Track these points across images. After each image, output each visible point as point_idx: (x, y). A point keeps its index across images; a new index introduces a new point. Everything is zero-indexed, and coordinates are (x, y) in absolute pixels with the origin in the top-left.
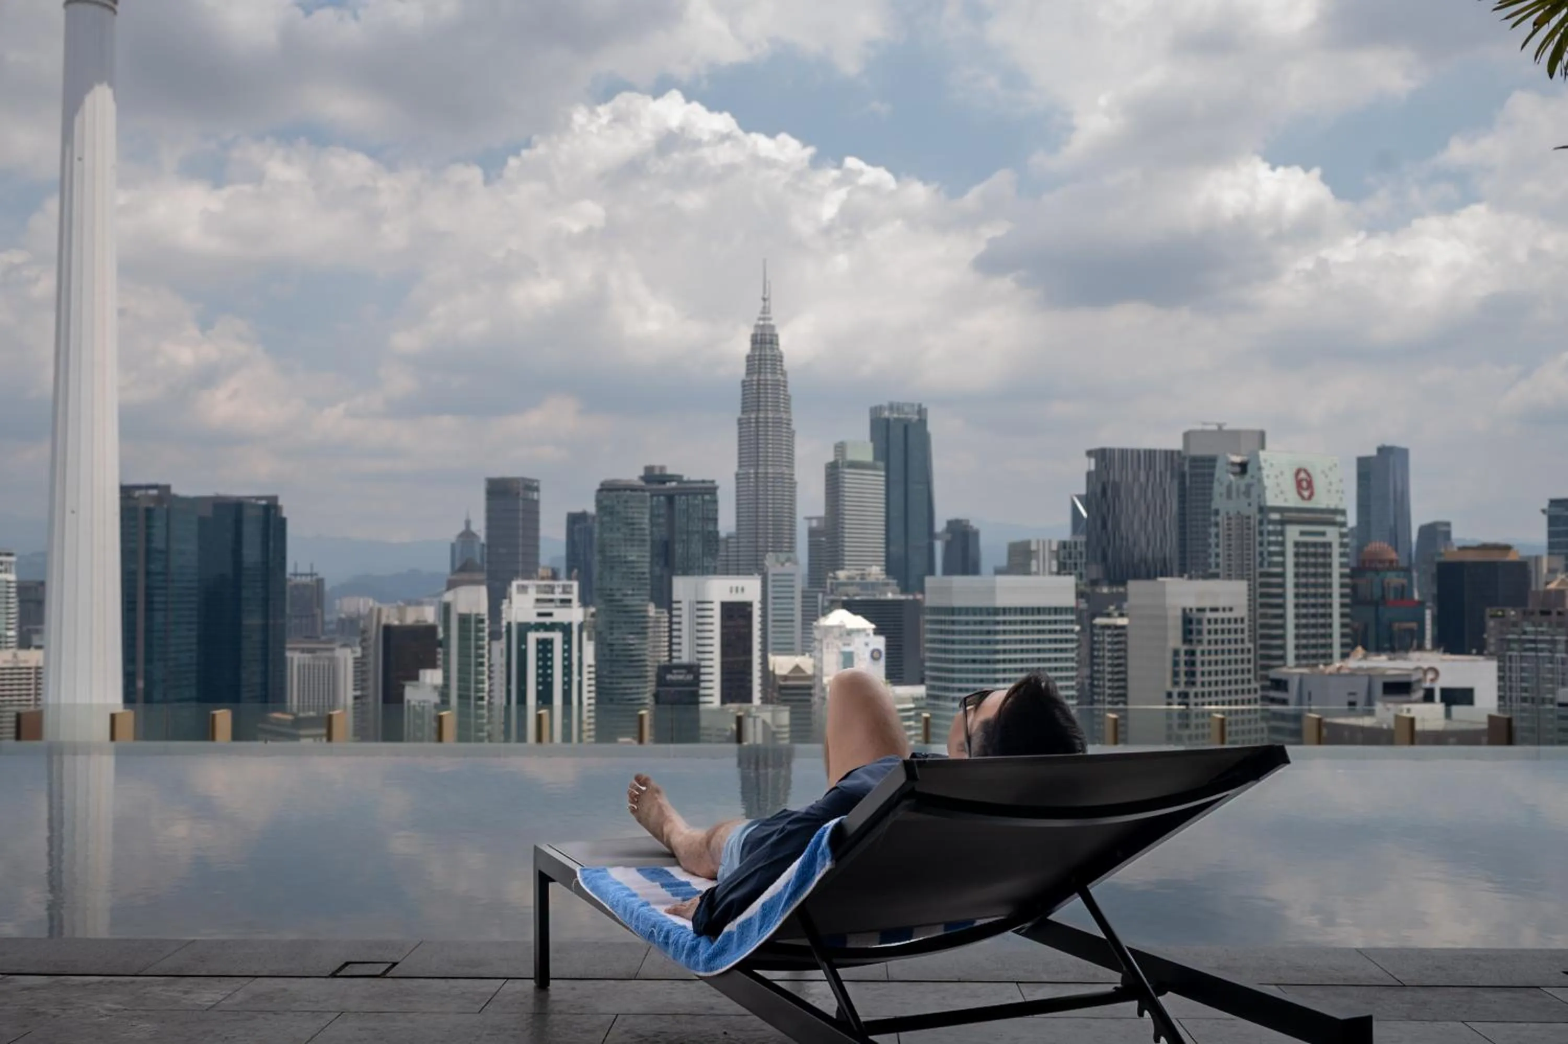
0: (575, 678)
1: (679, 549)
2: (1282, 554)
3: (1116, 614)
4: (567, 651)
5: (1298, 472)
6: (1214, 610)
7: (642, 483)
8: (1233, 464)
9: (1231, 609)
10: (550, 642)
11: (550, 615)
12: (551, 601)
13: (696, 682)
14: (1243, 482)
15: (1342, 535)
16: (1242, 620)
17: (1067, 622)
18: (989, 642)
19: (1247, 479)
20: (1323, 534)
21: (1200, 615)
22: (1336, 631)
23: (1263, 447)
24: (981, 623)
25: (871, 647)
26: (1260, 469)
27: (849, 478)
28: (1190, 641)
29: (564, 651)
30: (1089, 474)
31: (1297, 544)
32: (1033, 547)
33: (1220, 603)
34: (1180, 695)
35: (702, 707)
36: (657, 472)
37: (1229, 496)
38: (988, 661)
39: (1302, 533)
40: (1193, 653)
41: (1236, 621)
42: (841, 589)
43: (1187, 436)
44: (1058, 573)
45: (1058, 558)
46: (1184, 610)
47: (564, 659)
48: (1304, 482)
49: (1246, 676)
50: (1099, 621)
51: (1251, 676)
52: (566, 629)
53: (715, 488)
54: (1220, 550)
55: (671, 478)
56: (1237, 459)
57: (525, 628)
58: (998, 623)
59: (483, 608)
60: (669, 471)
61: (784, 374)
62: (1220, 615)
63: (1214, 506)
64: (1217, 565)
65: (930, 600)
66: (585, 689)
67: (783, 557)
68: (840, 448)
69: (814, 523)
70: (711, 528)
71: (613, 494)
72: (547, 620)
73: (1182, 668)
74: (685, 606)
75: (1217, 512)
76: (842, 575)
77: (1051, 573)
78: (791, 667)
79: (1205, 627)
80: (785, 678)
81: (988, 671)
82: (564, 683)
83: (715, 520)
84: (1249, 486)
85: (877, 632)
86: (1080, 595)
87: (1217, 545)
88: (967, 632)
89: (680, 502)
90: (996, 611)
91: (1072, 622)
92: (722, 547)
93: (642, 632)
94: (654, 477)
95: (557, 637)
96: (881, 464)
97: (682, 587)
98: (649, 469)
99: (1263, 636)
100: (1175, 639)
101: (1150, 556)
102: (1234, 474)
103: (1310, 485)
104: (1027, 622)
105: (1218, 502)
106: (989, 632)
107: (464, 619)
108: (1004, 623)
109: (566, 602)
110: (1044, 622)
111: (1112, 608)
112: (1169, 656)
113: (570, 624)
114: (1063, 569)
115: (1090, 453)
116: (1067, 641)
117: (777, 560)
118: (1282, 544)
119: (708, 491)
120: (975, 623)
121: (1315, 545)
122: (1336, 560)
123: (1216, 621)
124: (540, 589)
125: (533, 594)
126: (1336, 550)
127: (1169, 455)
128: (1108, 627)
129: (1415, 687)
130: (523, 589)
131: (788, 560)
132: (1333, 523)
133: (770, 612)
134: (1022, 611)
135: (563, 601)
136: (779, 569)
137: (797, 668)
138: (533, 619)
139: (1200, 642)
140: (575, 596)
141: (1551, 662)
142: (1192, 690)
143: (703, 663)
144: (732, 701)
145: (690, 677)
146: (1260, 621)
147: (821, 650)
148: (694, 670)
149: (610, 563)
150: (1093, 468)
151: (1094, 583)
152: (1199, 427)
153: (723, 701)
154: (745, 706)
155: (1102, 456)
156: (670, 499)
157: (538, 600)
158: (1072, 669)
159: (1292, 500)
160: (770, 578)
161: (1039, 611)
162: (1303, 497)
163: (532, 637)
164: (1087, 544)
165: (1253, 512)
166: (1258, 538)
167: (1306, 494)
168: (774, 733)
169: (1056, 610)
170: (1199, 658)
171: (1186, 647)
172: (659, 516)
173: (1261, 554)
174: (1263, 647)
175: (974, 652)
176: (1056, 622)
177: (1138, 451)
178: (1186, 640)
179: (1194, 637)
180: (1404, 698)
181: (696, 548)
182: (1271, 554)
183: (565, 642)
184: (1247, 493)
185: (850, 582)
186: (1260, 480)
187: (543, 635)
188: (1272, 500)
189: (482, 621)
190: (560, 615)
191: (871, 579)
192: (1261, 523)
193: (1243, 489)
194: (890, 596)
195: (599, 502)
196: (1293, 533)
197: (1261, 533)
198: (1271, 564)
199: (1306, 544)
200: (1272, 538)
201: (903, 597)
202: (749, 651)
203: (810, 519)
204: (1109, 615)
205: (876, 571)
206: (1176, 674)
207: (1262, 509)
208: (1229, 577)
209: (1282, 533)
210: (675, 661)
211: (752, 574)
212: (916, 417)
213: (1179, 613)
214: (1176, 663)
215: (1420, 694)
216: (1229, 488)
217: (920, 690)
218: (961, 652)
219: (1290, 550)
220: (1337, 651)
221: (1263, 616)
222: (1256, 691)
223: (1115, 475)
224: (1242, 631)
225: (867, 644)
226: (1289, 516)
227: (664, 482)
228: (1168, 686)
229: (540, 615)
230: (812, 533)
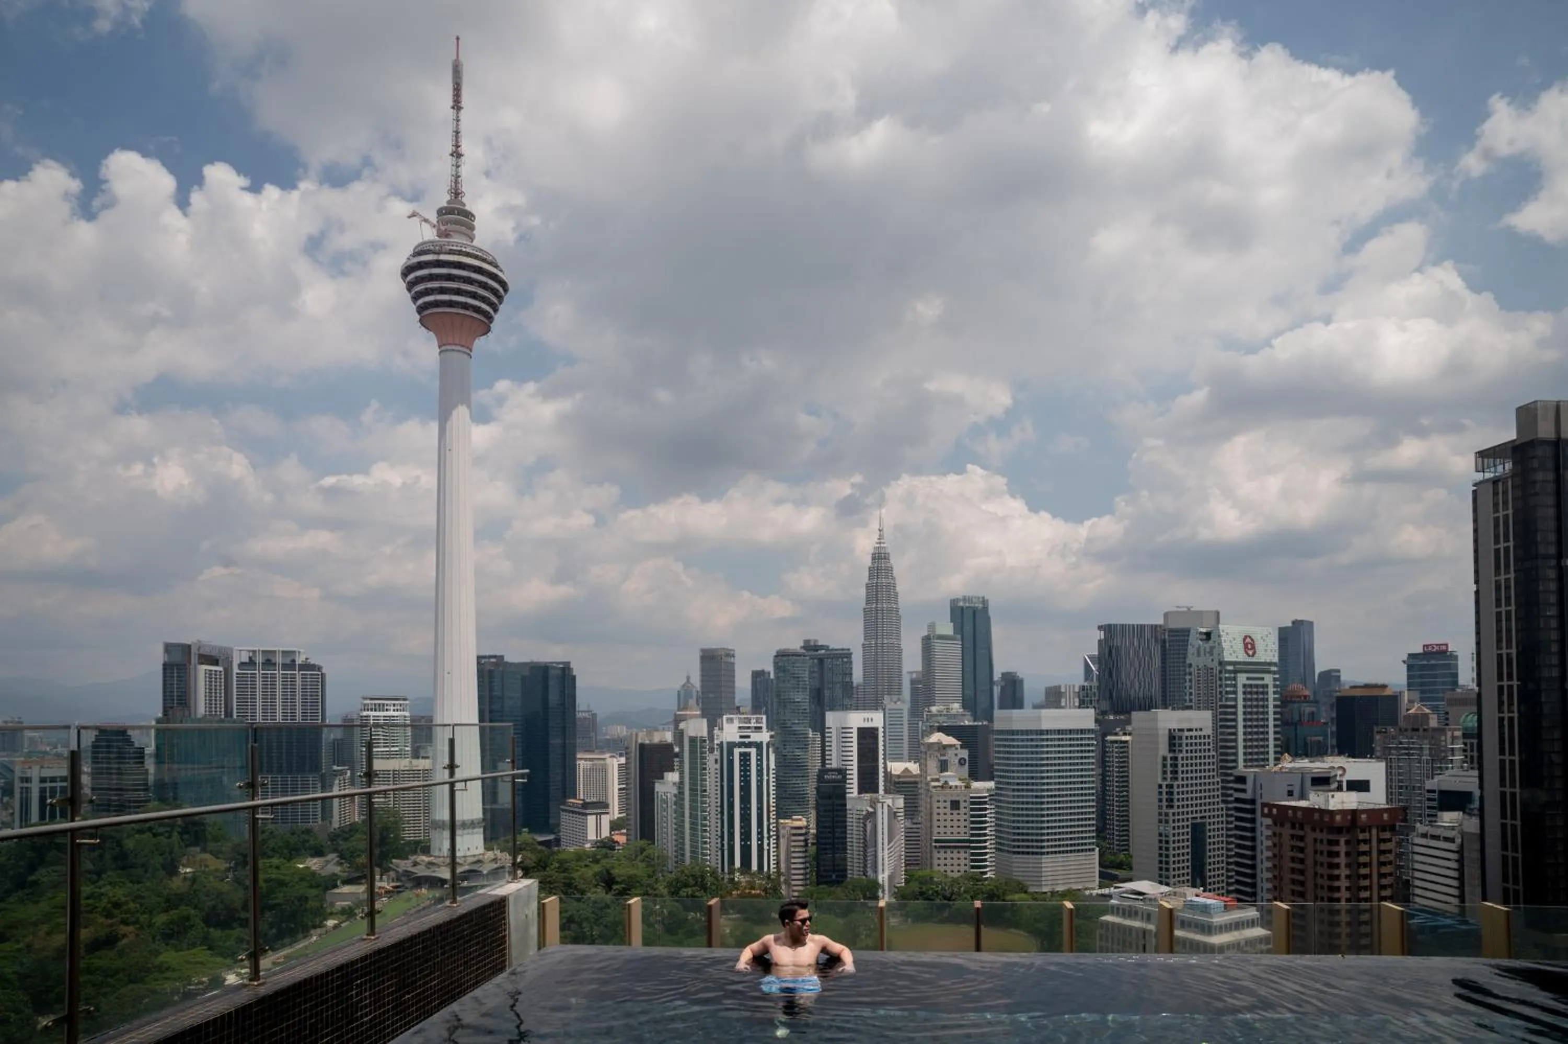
0: (765, 778)
1: (827, 693)
2: (1235, 693)
3: (1121, 733)
4: (760, 760)
5: (1246, 637)
6: (1190, 730)
7: (803, 651)
8: (1201, 633)
9: (1201, 730)
10: (749, 754)
11: (749, 737)
12: (749, 728)
13: (844, 780)
14: (1208, 645)
15: (1275, 679)
16: (1209, 737)
17: (1089, 739)
18: (1037, 753)
19: (1211, 643)
20: (1263, 679)
21: (1180, 734)
22: (1271, 743)
23: (1218, 622)
24: (1032, 740)
25: (960, 756)
26: (1219, 636)
27: (938, 646)
28: (1174, 751)
29: (758, 760)
30: (1100, 641)
31: (1244, 686)
32: (1063, 690)
33: (1194, 726)
34: (1167, 786)
35: (848, 795)
36: (812, 644)
37: (1199, 655)
38: (1037, 765)
39: (1248, 679)
40: (1176, 758)
41: (1204, 737)
42: (934, 719)
43: (1166, 615)
44: (1079, 707)
45: (1079, 697)
46: (1170, 730)
47: (758, 765)
48: (1249, 645)
49: (1211, 774)
50: (1109, 738)
51: (1215, 773)
52: (759, 746)
53: (851, 654)
54: (1193, 691)
55: (822, 647)
56: (1204, 630)
57: (732, 746)
58: (1043, 740)
59: (705, 733)
60: (820, 644)
61: (893, 578)
62: (1193, 733)
63: (1188, 662)
64: (1191, 701)
65: (997, 726)
66: (771, 784)
67: (895, 698)
68: (932, 626)
69: (914, 676)
70: (848, 679)
71: (785, 658)
72: (746, 740)
73: (1169, 769)
74: (834, 731)
75: (1190, 665)
76: (934, 709)
77: (1075, 707)
78: (903, 769)
79: (1184, 741)
80: (899, 776)
81: (1037, 772)
82: (758, 781)
83: (851, 674)
84: (1212, 648)
85: (962, 747)
86: (1096, 721)
87: (1191, 688)
88: (1023, 746)
89: (827, 662)
90: (1041, 732)
91: (1092, 739)
92: (855, 691)
93: (805, 747)
94: (811, 647)
95: (753, 751)
96: (959, 637)
97: (832, 719)
98: (807, 642)
99: (1222, 747)
100: (1163, 750)
101: (1141, 695)
102: (1201, 640)
103: (1253, 647)
104: (1062, 739)
105: (1191, 659)
106: (1037, 746)
107: (693, 740)
108: (1047, 740)
109: (759, 729)
110: (1073, 739)
111: (1118, 729)
112: (1160, 760)
113: (762, 743)
114: (1082, 704)
115: (1100, 628)
116: (1089, 751)
117: (891, 700)
118: (1235, 686)
119: (845, 656)
120: (1027, 740)
121: (1257, 686)
122: (1271, 696)
123: (1191, 737)
124: (740, 720)
125: (736, 724)
126: (1271, 690)
127: (1154, 628)
128: (1116, 742)
129: (1331, 780)
130: (730, 721)
131: (899, 700)
132: (1269, 672)
133: (887, 734)
134: (1059, 732)
135: (756, 728)
136: (892, 706)
137: (906, 770)
138: (738, 740)
139: (1181, 751)
140: (764, 725)
141: (1419, 763)
142: (1175, 783)
143: (849, 767)
144: (866, 792)
145: (840, 777)
146: (1220, 737)
147: (926, 759)
148: (842, 772)
149: (784, 703)
150: (1103, 637)
151: (1104, 713)
152: (1175, 609)
153: (860, 793)
154: (874, 795)
155: (1108, 629)
156: (821, 661)
157: (740, 728)
158: (1093, 770)
159: (1241, 657)
160: (887, 712)
161: (1071, 731)
162: (1249, 656)
163: (737, 751)
164: (1099, 688)
165: (1216, 663)
166: (1218, 682)
167: (1251, 652)
168: (895, 813)
169: (1082, 731)
170: (1180, 762)
171: (1171, 755)
172: (814, 672)
173: (1221, 693)
174: (1222, 754)
175: (1027, 759)
176: (1081, 739)
177: (1133, 626)
178: (1170, 751)
179: (1177, 748)
180: (1325, 788)
181: (838, 692)
182: (1227, 693)
183: (758, 755)
184: (1211, 653)
185: (940, 713)
186: (1220, 644)
187: (743, 750)
188: (1228, 657)
189: (705, 741)
190: (755, 737)
191: (954, 712)
192: (1220, 672)
193: (1208, 650)
194: (967, 723)
195: (776, 663)
196: (1242, 679)
197: (1221, 679)
198: (1227, 699)
199: (1251, 686)
200: (1229, 682)
201: (976, 723)
202: (877, 760)
203: (911, 673)
204: (1116, 734)
205: (956, 707)
206: (1165, 772)
207: (1221, 663)
208: (1199, 708)
209: (1235, 679)
210: (828, 766)
211: (877, 709)
212: (981, 605)
213: (1167, 732)
214: (1164, 766)
215: (1335, 786)
216: (1198, 650)
217: (991, 784)
218: (1018, 759)
219: (1240, 690)
220: (1271, 756)
221: (1222, 734)
222: (1218, 783)
223: (1117, 642)
224: (1209, 744)
225: (956, 755)
226: (1239, 668)
227: (817, 650)
228: (1160, 781)
229: (741, 737)
230: (913, 682)
